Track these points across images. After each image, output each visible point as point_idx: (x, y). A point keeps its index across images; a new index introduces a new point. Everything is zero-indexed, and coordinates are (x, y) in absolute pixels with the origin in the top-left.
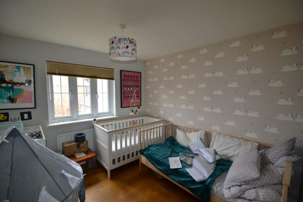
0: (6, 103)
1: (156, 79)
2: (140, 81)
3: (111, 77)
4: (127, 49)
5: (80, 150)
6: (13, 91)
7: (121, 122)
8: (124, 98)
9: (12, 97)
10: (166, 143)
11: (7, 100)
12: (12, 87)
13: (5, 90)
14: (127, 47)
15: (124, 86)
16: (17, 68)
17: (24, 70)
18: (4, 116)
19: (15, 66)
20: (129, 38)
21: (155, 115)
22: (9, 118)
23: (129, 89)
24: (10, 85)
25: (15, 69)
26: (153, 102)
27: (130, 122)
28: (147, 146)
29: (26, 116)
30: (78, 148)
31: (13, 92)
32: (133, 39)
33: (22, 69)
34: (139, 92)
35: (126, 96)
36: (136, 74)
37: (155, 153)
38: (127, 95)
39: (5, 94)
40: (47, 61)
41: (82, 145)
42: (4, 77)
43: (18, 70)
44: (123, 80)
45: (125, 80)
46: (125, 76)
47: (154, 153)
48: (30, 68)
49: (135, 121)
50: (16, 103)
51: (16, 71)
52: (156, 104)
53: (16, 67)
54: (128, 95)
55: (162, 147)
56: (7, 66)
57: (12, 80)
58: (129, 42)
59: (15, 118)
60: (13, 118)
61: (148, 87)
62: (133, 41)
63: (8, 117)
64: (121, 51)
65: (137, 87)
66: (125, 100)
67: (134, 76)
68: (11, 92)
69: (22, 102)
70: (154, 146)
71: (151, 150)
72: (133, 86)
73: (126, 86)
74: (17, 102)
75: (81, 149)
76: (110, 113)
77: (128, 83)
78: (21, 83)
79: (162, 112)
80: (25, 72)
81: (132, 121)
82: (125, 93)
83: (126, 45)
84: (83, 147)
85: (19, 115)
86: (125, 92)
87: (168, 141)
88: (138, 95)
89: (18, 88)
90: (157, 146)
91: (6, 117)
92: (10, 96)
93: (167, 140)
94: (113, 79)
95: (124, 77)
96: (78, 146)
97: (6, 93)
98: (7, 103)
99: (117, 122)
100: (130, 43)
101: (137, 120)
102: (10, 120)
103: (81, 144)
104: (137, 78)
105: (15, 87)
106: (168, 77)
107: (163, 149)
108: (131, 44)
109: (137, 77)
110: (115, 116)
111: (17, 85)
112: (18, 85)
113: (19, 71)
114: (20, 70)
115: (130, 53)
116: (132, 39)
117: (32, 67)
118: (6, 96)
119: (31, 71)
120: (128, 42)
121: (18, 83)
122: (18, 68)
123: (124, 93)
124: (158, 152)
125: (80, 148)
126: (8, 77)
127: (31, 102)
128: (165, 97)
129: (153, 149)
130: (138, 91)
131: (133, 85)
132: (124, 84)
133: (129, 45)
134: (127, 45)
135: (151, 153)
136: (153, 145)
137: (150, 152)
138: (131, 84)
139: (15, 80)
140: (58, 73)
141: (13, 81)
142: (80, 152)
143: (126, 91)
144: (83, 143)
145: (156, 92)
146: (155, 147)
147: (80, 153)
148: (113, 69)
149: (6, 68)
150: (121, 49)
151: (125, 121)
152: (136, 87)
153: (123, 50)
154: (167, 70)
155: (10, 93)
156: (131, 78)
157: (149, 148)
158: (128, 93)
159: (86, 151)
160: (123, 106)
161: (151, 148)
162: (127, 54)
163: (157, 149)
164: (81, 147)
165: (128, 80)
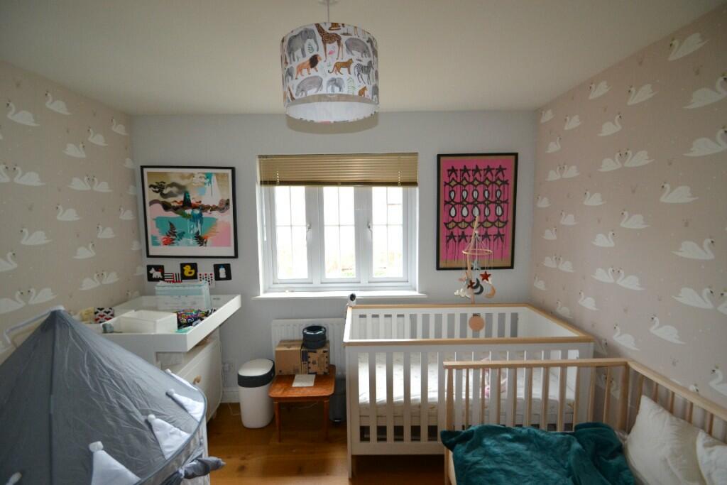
0: (191, 245)
1: (572, 172)
2: (511, 183)
3: (407, 178)
4: (312, 70)
5: (309, 368)
6: (201, 223)
7: (432, 312)
8: (448, 241)
9: (200, 234)
10: (569, 445)
11: (193, 239)
12: (200, 215)
13: (190, 220)
14: (314, 61)
15: (446, 203)
16: (207, 178)
17: (218, 180)
18: (192, 269)
19: (203, 173)
20: (318, 26)
21: (563, 310)
22: (198, 274)
23: (465, 212)
24: (197, 212)
25: (203, 180)
26: (558, 260)
27: (464, 316)
28: (475, 426)
29: (222, 272)
30: (303, 361)
31: (201, 225)
32: (340, 22)
33: (214, 178)
34: (506, 223)
35: (454, 234)
36: (495, 163)
37: (490, 471)
38: (456, 232)
39: (191, 229)
40: (260, 157)
41: (313, 356)
42: (189, 196)
43: (208, 180)
44: (446, 184)
45: (453, 183)
46: (453, 170)
47: (487, 466)
48: (227, 175)
49: (483, 316)
50: (206, 246)
51: (205, 184)
52: (566, 267)
53: (204, 175)
54: (460, 231)
55: (539, 455)
56: (192, 175)
57: (200, 202)
58: (319, 38)
59: (206, 275)
60: (203, 273)
61: (544, 203)
62: (338, 32)
63: (196, 271)
64: (296, 83)
65: (499, 205)
66: (450, 249)
67: (489, 170)
68: (199, 225)
69: (215, 244)
70: (508, 436)
71: (484, 446)
72: (483, 202)
73: (457, 203)
74: (207, 244)
75: (310, 365)
76: (407, 282)
77: (465, 194)
78: (214, 206)
79: (588, 303)
80: (218, 185)
81: (470, 316)
82: (451, 226)
83: (309, 56)
84: (314, 363)
85: (212, 269)
86: (453, 221)
87: (579, 441)
88: (500, 230)
89: (210, 216)
90: (518, 439)
91: (193, 271)
92: (198, 233)
93: (577, 431)
94: (414, 184)
95: (449, 176)
96: (305, 357)
97: (192, 226)
98: (193, 245)
99: (419, 312)
100: (324, 42)
101: (489, 316)
102: (199, 276)
103: (310, 354)
104: (500, 174)
105: (205, 215)
106: (623, 156)
107: (540, 466)
108: (328, 45)
109: (501, 169)
110: (416, 293)
111: (206, 211)
112: (209, 211)
113: (210, 182)
114: (212, 180)
115: (324, 83)
116: (335, 25)
117: (229, 172)
118: (192, 232)
119: (228, 181)
120: (316, 42)
121: (208, 207)
122: (208, 176)
123: (446, 224)
124: (507, 473)
125: (309, 363)
126: (195, 196)
127: (229, 245)
128: (603, 241)
129: (497, 450)
130: (501, 219)
131: (480, 199)
132: (450, 196)
133: (321, 53)
134: (312, 54)
135: (477, 463)
136: (508, 430)
137: (475, 459)
138: (475, 194)
139: (205, 203)
140: (280, 181)
141: (202, 203)
142: (309, 373)
143: (455, 219)
144: (315, 352)
145: (569, 220)
146: (510, 440)
147: (307, 375)
148: (416, 154)
149: (191, 179)
150: (295, 76)
151: (445, 312)
152: (493, 206)
153: (301, 78)
154: (619, 128)
155: (197, 226)
156: (477, 175)
157: (481, 439)
158: (463, 225)
159: (322, 373)
160: (442, 265)
161: (487, 442)
162: (315, 90)
163: (515, 455)
164: (310, 360)
165: (465, 183)
